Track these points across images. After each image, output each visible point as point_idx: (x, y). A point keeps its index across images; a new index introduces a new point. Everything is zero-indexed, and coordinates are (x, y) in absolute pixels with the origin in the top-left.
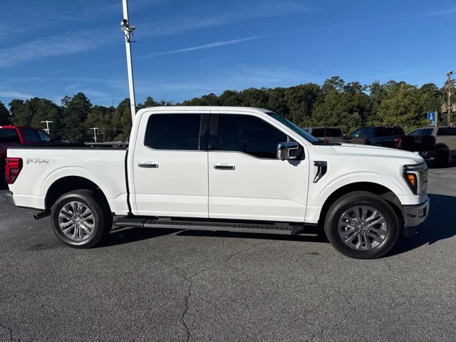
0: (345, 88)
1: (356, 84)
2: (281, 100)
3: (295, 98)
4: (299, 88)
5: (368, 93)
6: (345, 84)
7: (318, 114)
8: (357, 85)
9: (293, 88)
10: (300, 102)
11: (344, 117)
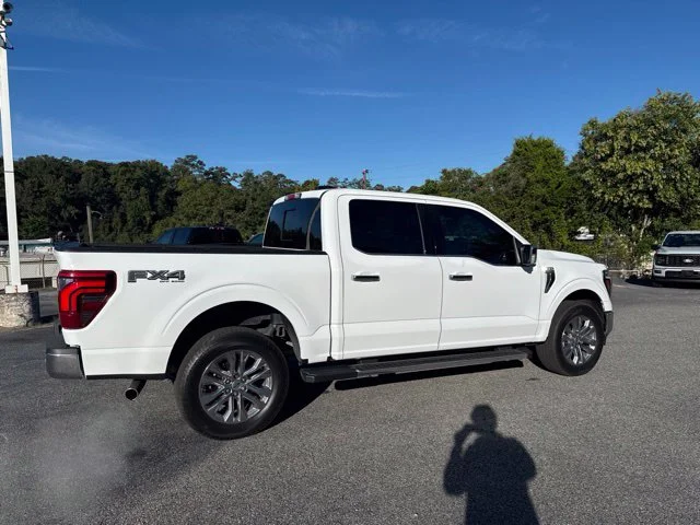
0: (207, 173)
1: (222, 170)
2: (102, 181)
3: (128, 180)
4: (136, 165)
5: (236, 184)
6: (206, 168)
7: (189, 210)
8: (222, 172)
9: (125, 164)
10: (137, 188)
11: (229, 217)
